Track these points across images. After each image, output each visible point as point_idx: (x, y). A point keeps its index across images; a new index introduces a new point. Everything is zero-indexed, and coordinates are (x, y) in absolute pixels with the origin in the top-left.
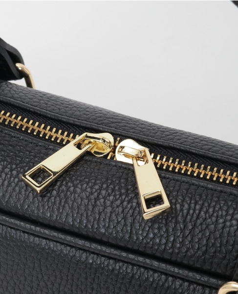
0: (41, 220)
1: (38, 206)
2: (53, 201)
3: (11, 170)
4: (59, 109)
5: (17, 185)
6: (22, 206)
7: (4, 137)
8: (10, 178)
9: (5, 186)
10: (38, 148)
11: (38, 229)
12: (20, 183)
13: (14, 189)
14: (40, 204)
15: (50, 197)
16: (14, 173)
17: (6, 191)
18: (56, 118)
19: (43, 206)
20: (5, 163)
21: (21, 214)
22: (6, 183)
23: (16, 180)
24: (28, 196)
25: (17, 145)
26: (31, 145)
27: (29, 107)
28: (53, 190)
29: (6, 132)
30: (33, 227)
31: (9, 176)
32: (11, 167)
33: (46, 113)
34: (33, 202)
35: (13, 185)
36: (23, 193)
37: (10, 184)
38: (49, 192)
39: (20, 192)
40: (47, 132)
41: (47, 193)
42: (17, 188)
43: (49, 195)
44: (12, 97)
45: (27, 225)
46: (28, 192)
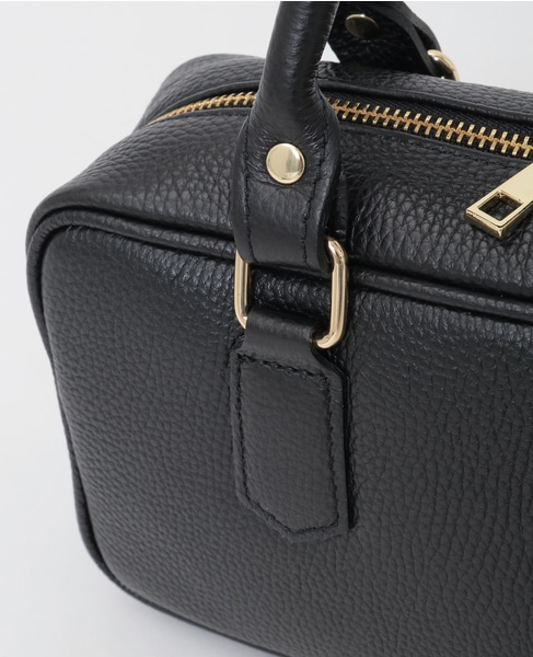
0: (505, 289)
1: (499, 262)
2: (526, 251)
3: (444, 206)
4: (521, 105)
5: (456, 231)
6: (469, 266)
7: (425, 153)
8: (444, 219)
9: (435, 234)
10: (490, 167)
11: (501, 304)
12: (462, 227)
13: (451, 238)
14: (502, 259)
15: (521, 245)
16: (450, 210)
17: (438, 243)
18: (517, 118)
19: (508, 261)
20: (432, 195)
21: (467, 281)
22: (436, 228)
23: (455, 222)
24: (479, 248)
25: (449, 165)
26: (475, 163)
27: (465, 104)
28: (524, 232)
29: (428, 145)
30: (492, 302)
31: (440, 216)
32: (444, 201)
33: (498, 111)
34: (489, 257)
35: (449, 230)
36: (469, 243)
37: (444, 229)
38: (518, 236)
39: (463, 242)
40: (502, 141)
41: (514, 239)
42: (457, 237)
43: (518, 241)
44: (433, 92)
45: (480, 299)
46: (477, 241)
